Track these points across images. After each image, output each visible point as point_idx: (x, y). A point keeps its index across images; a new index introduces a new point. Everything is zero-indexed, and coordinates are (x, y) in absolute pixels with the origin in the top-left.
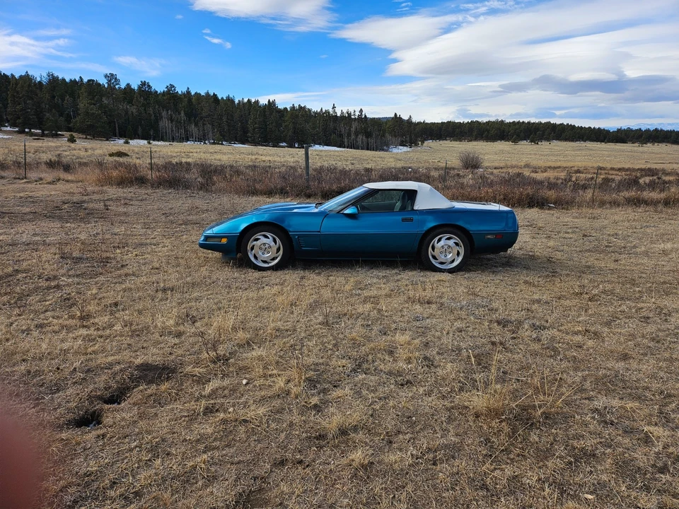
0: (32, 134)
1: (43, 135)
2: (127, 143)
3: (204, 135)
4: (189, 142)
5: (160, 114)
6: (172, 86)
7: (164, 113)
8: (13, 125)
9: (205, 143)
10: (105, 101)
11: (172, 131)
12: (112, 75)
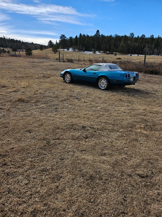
0: (106, 53)
1: (109, 53)
2: (131, 55)
3: (159, 52)
4: (153, 55)
5: (146, 45)
6: (153, 35)
7: (147, 45)
8: (103, 51)
9: (159, 55)
10: (129, 42)
11: (148, 51)
12: (132, 33)
